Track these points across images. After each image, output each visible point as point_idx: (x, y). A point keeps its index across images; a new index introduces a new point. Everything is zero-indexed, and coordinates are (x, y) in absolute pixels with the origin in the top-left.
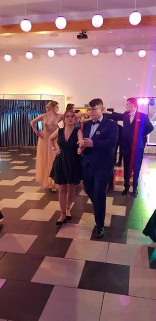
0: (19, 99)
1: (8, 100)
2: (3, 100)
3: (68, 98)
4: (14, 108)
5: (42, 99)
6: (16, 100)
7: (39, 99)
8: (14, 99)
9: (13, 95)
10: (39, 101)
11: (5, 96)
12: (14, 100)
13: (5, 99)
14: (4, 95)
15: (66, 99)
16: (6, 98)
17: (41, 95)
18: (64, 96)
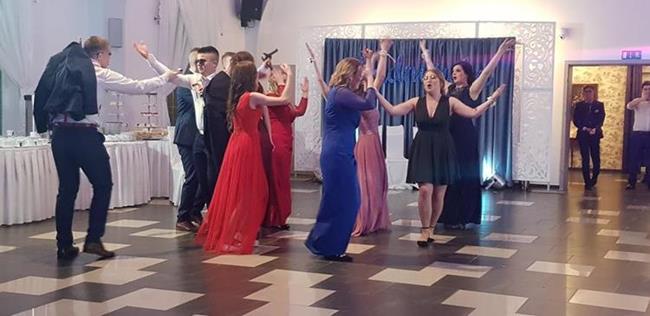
0: (408, 37)
2: (362, 41)
3: (567, 33)
4: (392, 66)
5: (484, 34)
7: (472, 36)
9: (390, 24)
10: (469, 41)
11: (367, 28)
13: (366, 37)
14: (364, 25)
15: (559, 33)
16: (370, 34)
17: (477, 23)
18: (554, 23)
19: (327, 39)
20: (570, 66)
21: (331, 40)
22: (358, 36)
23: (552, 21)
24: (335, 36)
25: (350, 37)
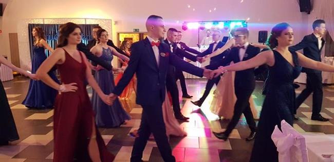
1: (49, 25)
2: (43, 25)
3: (116, 23)
4: (55, 34)
5: (88, 23)
6: (57, 25)
7: (84, 24)
8: (55, 23)
9: (54, 19)
10: (83, 25)
11: (45, 20)
12: (55, 25)
13: (45, 23)
14: (43, 19)
15: (113, 23)
16: (47, 22)
17: (85, 19)
18: (111, 20)
19: (29, 24)
20: (118, 34)
21: (31, 24)
22: (42, 23)
23: (110, 18)
24: (32, 23)
25: (38, 23)
